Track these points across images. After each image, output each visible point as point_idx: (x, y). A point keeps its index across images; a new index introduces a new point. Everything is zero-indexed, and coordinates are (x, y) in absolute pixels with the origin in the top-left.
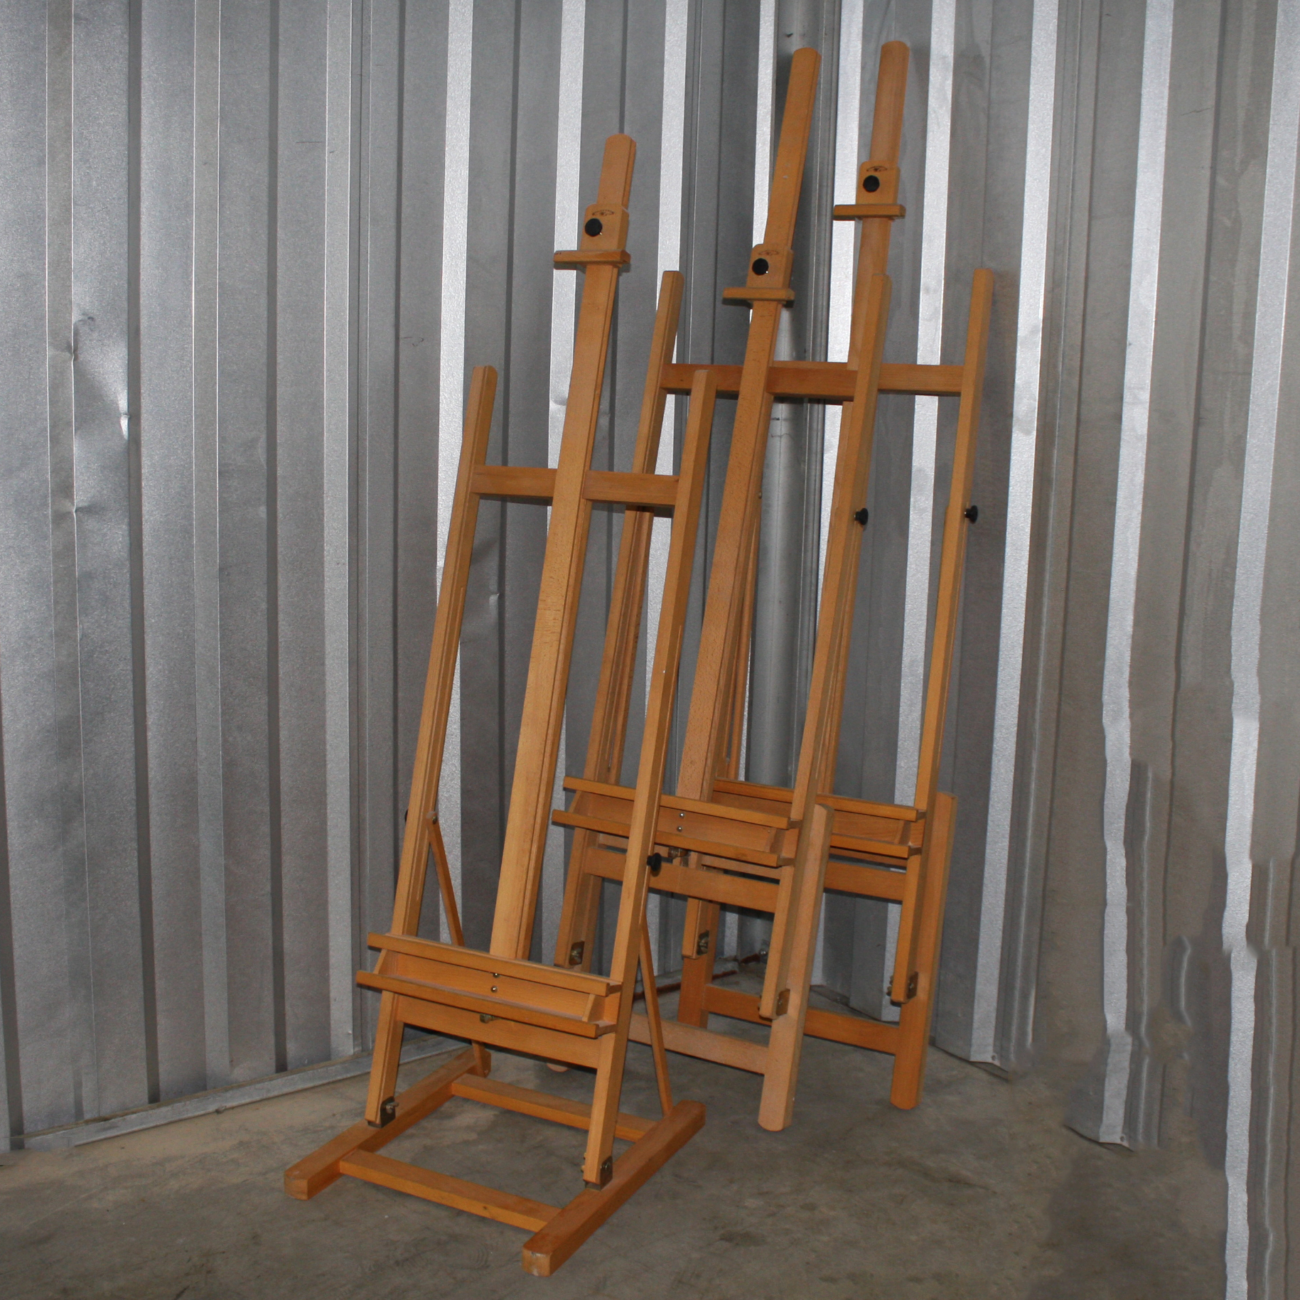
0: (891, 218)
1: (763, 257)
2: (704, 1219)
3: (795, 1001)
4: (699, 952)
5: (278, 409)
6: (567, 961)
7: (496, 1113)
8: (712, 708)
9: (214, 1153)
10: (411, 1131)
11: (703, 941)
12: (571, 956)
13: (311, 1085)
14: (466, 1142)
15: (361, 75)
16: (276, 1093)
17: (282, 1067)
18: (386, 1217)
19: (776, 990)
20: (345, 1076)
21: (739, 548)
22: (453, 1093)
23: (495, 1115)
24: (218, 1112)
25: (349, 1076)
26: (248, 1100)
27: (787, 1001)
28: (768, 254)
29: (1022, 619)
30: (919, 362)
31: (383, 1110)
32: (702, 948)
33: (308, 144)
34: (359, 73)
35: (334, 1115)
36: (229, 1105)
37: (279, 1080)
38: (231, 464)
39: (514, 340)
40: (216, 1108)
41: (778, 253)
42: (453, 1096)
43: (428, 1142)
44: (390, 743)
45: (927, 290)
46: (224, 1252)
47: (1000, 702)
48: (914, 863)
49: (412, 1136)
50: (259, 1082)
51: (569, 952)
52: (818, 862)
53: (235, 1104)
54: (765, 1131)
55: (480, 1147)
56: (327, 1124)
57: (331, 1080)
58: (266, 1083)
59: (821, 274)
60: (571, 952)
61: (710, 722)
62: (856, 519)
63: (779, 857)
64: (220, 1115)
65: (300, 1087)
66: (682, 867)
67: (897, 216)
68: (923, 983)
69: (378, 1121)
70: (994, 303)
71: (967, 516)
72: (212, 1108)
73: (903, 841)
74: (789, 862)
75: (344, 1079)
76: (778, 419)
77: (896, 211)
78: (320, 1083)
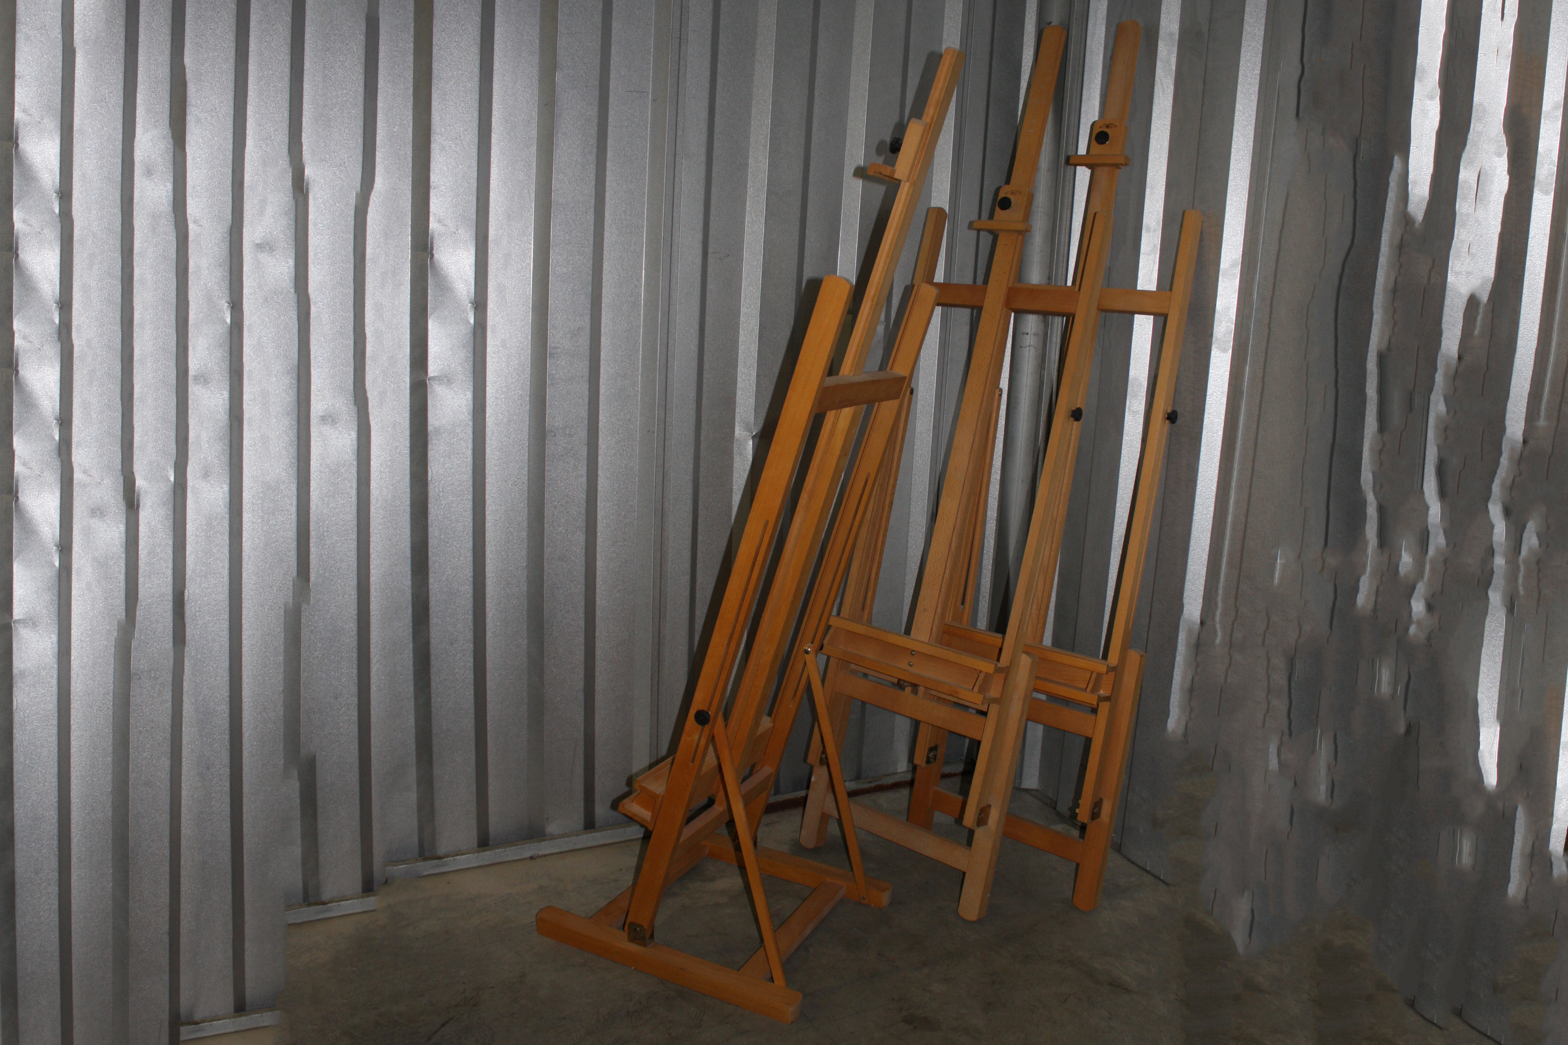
0: (1117, 166)
1: (1008, 196)
2: (893, 999)
3: (994, 816)
4: (928, 761)
5: (603, 305)
6: (818, 762)
8: (944, 567)
11: (932, 754)
15: (680, 39)
16: (582, 846)
17: (590, 824)
19: (978, 806)
21: (974, 436)
24: (532, 858)
26: (558, 850)
27: (988, 814)
28: (1012, 193)
29: (1212, 509)
30: (1139, 288)
32: (931, 759)
33: (635, 93)
34: (678, 36)
35: (621, 870)
36: (541, 853)
37: (584, 836)
38: (559, 348)
39: (807, 260)
41: (1020, 193)
44: (688, 577)
45: (1148, 230)
46: (493, 988)
47: (1189, 576)
48: (1104, 708)
50: (568, 836)
52: (1021, 702)
53: (546, 852)
54: (963, 919)
57: (627, 839)
58: (573, 838)
59: (1065, 216)
61: (941, 578)
62: (1072, 416)
63: (984, 697)
64: (533, 861)
65: (601, 842)
66: (912, 695)
67: (1122, 164)
68: (1106, 809)
70: (1201, 240)
71: (1168, 418)
72: (528, 854)
73: (1094, 690)
74: (995, 701)
76: (1028, 334)
77: (1122, 160)
78: (619, 840)
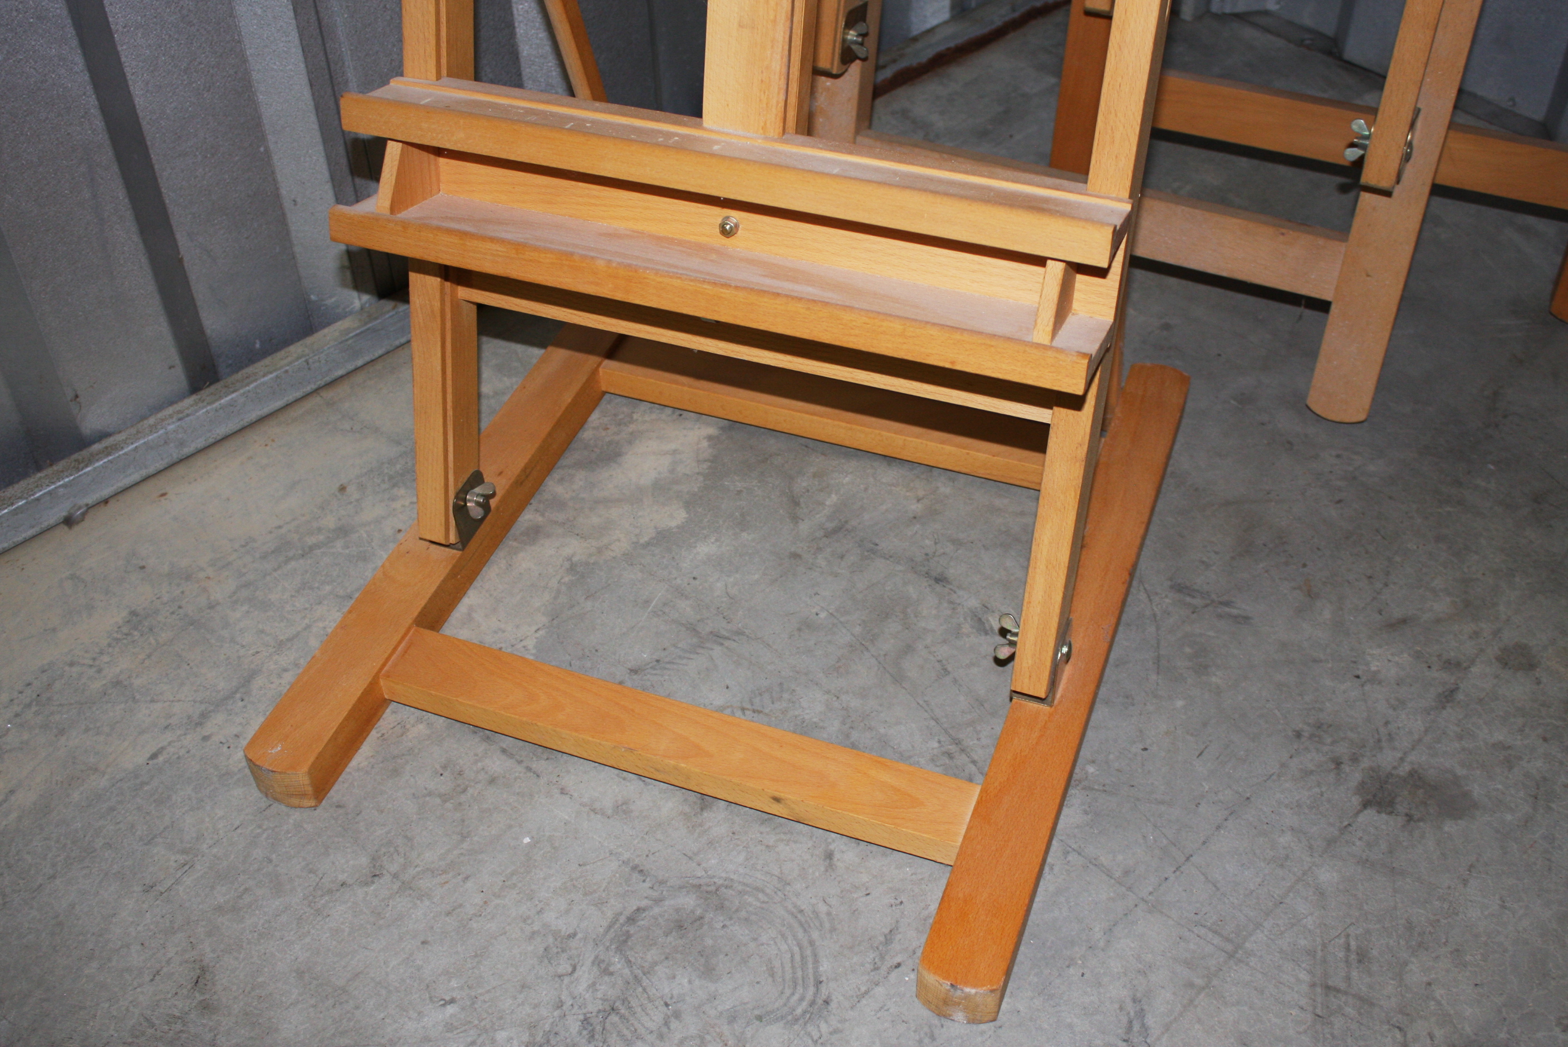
2: (1298, 735)
7: (712, 431)
9: (72, 664)
10: (528, 517)
12: (844, 40)
13: (279, 404)
14: (664, 538)
16: (200, 443)
17: (203, 372)
18: (527, 840)
20: (350, 367)
22: (604, 389)
23: (710, 438)
24: (69, 521)
25: (360, 363)
26: (136, 477)
31: (460, 510)
35: (342, 489)
36: (90, 500)
40: (64, 514)
42: (604, 393)
43: (575, 548)
49: (535, 533)
51: (839, 36)
53: (106, 492)
55: (705, 549)
56: (330, 521)
60: (844, 34)
64: (77, 529)
69: (453, 538)
72: (53, 513)
75: (349, 374)
78: (298, 394)
